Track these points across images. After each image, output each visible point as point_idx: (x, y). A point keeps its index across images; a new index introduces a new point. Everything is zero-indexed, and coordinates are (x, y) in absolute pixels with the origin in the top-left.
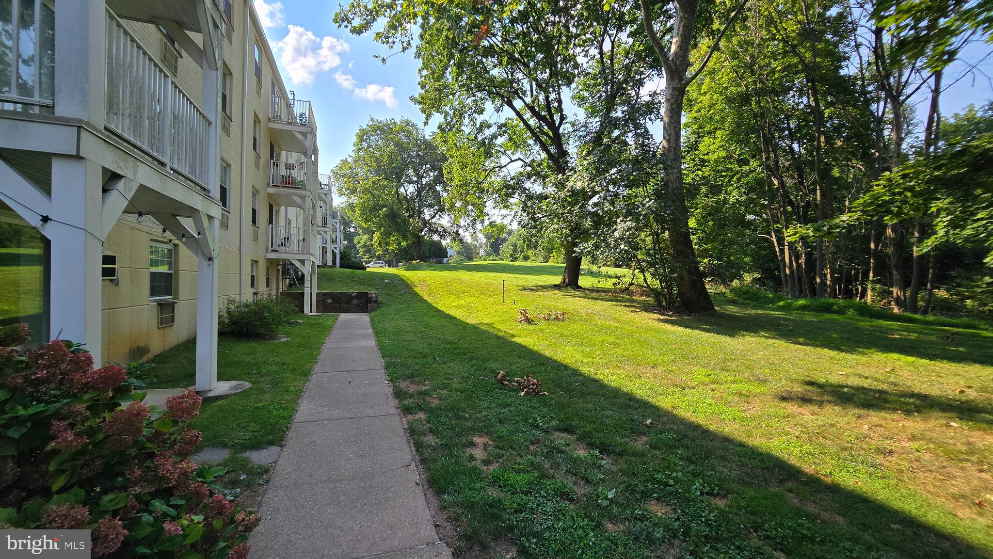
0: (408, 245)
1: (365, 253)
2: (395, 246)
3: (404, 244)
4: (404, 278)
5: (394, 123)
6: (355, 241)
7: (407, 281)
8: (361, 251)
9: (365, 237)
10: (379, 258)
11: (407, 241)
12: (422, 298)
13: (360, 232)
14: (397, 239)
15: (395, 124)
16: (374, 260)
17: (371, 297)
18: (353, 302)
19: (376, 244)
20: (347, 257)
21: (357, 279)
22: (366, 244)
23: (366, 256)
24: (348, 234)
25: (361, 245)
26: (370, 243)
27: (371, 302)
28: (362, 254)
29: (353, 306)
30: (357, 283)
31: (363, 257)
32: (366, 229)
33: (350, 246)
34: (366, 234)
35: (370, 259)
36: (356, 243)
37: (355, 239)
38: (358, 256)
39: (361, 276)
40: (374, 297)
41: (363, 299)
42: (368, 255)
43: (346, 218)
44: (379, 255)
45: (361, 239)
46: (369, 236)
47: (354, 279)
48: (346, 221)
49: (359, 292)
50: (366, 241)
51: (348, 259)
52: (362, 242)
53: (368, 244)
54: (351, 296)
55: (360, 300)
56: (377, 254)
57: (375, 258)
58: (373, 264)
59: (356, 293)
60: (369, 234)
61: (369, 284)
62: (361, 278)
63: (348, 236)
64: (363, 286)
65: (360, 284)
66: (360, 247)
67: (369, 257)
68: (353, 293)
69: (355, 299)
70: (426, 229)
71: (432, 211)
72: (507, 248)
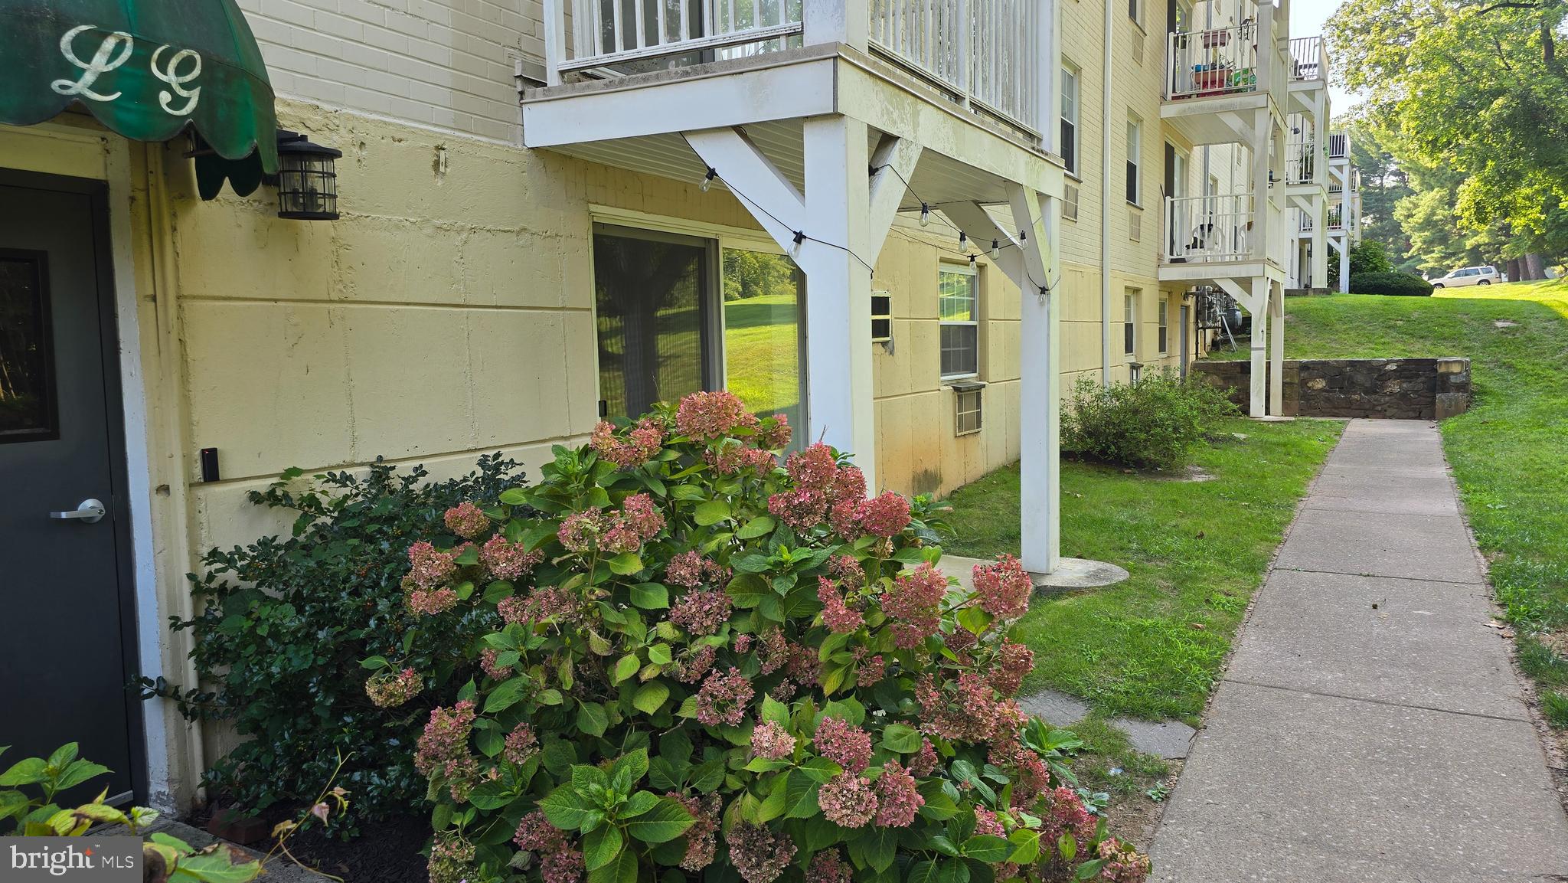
1: (1429, 244)
2: (1535, 212)
6: (1398, 214)
8: (1417, 240)
9: (1429, 199)
10: (1476, 256)
13: (1414, 183)
14: (1544, 193)
16: (1461, 263)
17: (1448, 375)
18: (1387, 387)
19: (1467, 214)
20: (1372, 262)
21: (1401, 322)
22: (1435, 218)
23: (1433, 255)
24: (1377, 194)
25: (1417, 223)
26: (1446, 213)
27: (1445, 389)
28: (1419, 250)
29: (1387, 399)
30: (1403, 333)
31: (1423, 257)
32: (1434, 175)
33: (1382, 228)
34: (1432, 189)
35: (1448, 262)
36: (1402, 218)
37: (1399, 208)
38: (1405, 255)
39: (1416, 315)
40: (1456, 374)
41: (1420, 380)
42: (1438, 250)
43: (1372, 151)
44: (1477, 246)
45: (1416, 206)
46: (1445, 192)
47: (1392, 323)
48: (1372, 158)
49: (1407, 361)
50: (1433, 208)
51: (1375, 268)
52: (1420, 215)
53: (1441, 217)
54: (1382, 372)
55: (1410, 382)
56: (1469, 244)
57: (1462, 258)
58: (1457, 275)
59: (1399, 363)
60: (1442, 186)
61: (1442, 334)
62: (1417, 319)
63: (1377, 200)
64: (1421, 341)
65: (1412, 335)
66: (1414, 229)
67: (1442, 257)
68: (1388, 362)
69: (1395, 379)
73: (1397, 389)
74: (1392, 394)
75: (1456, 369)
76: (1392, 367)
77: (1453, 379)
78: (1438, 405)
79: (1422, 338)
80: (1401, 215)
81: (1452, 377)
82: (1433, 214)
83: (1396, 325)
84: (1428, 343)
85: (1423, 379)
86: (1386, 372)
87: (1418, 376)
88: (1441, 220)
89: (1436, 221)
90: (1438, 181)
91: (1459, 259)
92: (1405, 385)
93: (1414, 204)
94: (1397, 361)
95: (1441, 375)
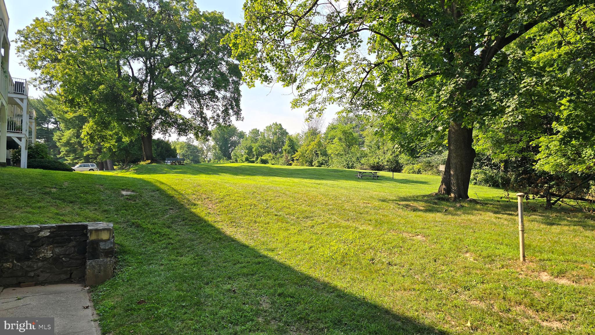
0: (131, 141)
1: (68, 153)
2: (113, 142)
3: (126, 139)
6: (55, 138)
8: (63, 150)
9: (68, 134)
10: (87, 159)
11: (130, 136)
13: (62, 126)
14: (117, 134)
16: (81, 162)
17: (97, 242)
18: (40, 253)
19: (86, 138)
20: (40, 155)
21: (55, 190)
22: (71, 142)
23: (70, 157)
24: (45, 130)
25: (63, 142)
26: (76, 140)
27: (95, 256)
28: (64, 154)
29: (40, 264)
30: (56, 198)
31: (66, 158)
32: (70, 122)
33: (48, 145)
34: (70, 129)
35: (76, 161)
36: (57, 140)
37: (55, 136)
38: (58, 156)
39: (66, 184)
40: (105, 241)
41: (71, 244)
42: (72, 156)
43: (44, 112)
44: (88, 155)
45: (63, 135)
46: (75, 131)
47: (48, 190)
48: (44, 115)
49: (60, 227)
50: (70, 137)
51: (43, 158)
52: (65, 139)
53: (73, 141)
54: (36, 239)
55: (63, 247)
56: (85, 154)
57: (82, 160)
58: (80, 166)
59: (52, 230)
60: (74, 128)
61: (86, 200)
62: (67, 187)
63: (46, 133)
64: (71, 205)
65: (64, 200)
66: (62, 145)
67: (73, 159)
68: (42, 229)
69: (48, 245)
70: (158, 121)
71: (169, 97)
72: (240, 151)
73: (49, 254)
74: (45, 259)
75: (105, 236)
76: (46, 233)
77: (102, 246)
78: (89, 271)
79: (71, 202)
80: (56, 139)
81: (101, 244)
82: (70, 140)
83: (51, 191)
84: (76, 207)
85: (73, 243)
86: (40, 239)
87: (70, 241)
88: (74, 143)
89: (72, 143)
90: (72, 125)
91: (81, 160)
92: (57, 250)
93: (62, 135)
94: (50, 228)
95: (93, 242)
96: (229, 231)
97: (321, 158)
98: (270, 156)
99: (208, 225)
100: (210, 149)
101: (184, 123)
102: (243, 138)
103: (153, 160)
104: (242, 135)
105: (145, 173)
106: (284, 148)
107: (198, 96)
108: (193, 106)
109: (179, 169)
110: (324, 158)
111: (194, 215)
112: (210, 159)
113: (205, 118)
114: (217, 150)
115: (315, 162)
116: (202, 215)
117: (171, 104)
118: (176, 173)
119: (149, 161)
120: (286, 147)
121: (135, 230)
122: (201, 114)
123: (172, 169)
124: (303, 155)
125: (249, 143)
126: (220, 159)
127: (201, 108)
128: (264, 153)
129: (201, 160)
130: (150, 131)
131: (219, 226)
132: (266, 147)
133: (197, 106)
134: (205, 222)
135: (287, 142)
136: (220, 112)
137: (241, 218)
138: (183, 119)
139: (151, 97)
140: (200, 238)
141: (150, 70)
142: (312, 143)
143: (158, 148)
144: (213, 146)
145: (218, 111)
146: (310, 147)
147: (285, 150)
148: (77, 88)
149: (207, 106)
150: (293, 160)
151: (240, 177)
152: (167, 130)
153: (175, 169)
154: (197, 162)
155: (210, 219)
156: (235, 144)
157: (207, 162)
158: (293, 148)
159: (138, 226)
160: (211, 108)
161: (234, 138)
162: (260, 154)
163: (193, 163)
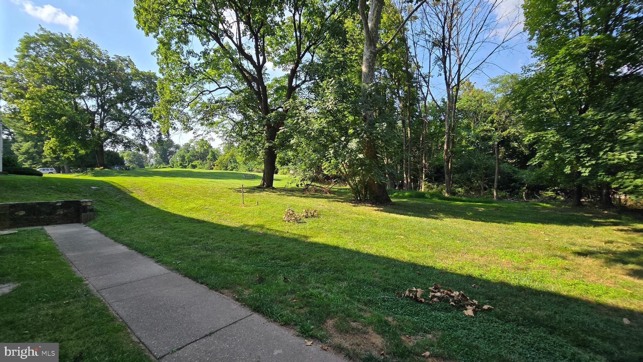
0: (87, 153)
3: (82, 152)
4: (114, 184)
5: (71, 38)
7: (119, 187)
11: (85, 149)
12: (143, 203)
14: (75, 148)
15: (72, 40)
17: (86, 206)
18: (57, 212)
19: (49, 151)
22: (29, 151)
23: (28, 163)
26: (34, 150)
27: (85, 211)
29: (57, 216)
40: (89, 206)
44: (47, 162)
46: (33, 143)
49: (65, 201)
52: (24, 149)
53: (31, 151)
54: (55, 206)
55: (68, 209)
59: (63, 203)
60: (33, 141)
61: (73, 191)
69: (61, 209)
70: (109, 140)
71: (117, 124)
72: (176, 159)
73: (62, 212)
74: (59, 214)
75: (89, 204)
76: (59, 204)
77: (88, 208)
78: (82, 217)
79: (65, 192)
84: (75, 195)
85: (73, 208)
86: (57, 206)
87: (71, 207)
90: (32, 139)
92: (65, 211)
93: (20, 145)
94: (61, 202)
95: (84, 206)
96: (148, 202)
97: (233, 165)
98: (198, 163)
99: (138, 201)
100: (152, 156)
101: (129, 142)
102: (179, 149)
103: (105, 167)
104: (177, 147)
105: (100, 176)
106: (208, 157)
107: (139, 125)
108: (135, 131)
109: (125, 173)
110: (235, 164)
111: (132, 197)
112: (153, 164)
113: (145, 139)
114: (158, 158)
115: (229, 167)
116: (136, 197)
117: (118, 129)
118: (123, 176)
119: (102, 167)
120: (209, 156)
121: (101, 204)
122: (141, 136)
123: (120, 173)
124: (221, 162)
125: (182, 153)
126: (160, 164)
127: (142, 132)
128: (194, 160)
129: (145, 164)
130: (102, 147)
131: (144, 201)
132: (196, 156)
133: (138, 130)
134: (137, 199)
135: (210, 153)
136: (155, 136)
137: (155, 197)
138: (127, 139)
139: (102, 125)
140: (134, 205)
141: (101, 106)
142: (228, 154)
143: (108, 156)
144: (155, 154)
145: (154, 135)
146: (226, 157)
147: (209, 159)
148: (42, 117)
149: (146, 131)
150: (214, 166)
151: (166, 178)
152: (115, 146)
153: (122, 173)
154: (142, 166)
155: (139, 198)
156: (172, 153)
157: (150, 166)
158: (214, 157)
159: (103, 202)
160: (149, 133)
161: (172, 149)
162: (191, 161)
163: (138, 167)
